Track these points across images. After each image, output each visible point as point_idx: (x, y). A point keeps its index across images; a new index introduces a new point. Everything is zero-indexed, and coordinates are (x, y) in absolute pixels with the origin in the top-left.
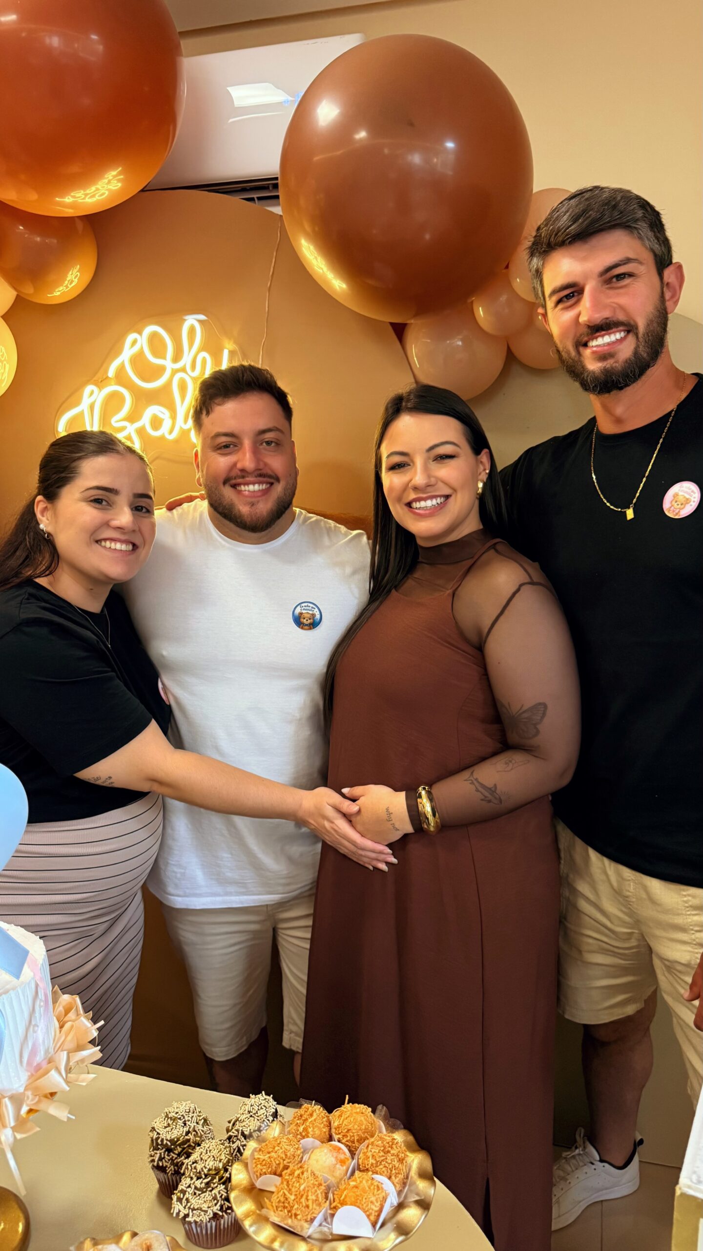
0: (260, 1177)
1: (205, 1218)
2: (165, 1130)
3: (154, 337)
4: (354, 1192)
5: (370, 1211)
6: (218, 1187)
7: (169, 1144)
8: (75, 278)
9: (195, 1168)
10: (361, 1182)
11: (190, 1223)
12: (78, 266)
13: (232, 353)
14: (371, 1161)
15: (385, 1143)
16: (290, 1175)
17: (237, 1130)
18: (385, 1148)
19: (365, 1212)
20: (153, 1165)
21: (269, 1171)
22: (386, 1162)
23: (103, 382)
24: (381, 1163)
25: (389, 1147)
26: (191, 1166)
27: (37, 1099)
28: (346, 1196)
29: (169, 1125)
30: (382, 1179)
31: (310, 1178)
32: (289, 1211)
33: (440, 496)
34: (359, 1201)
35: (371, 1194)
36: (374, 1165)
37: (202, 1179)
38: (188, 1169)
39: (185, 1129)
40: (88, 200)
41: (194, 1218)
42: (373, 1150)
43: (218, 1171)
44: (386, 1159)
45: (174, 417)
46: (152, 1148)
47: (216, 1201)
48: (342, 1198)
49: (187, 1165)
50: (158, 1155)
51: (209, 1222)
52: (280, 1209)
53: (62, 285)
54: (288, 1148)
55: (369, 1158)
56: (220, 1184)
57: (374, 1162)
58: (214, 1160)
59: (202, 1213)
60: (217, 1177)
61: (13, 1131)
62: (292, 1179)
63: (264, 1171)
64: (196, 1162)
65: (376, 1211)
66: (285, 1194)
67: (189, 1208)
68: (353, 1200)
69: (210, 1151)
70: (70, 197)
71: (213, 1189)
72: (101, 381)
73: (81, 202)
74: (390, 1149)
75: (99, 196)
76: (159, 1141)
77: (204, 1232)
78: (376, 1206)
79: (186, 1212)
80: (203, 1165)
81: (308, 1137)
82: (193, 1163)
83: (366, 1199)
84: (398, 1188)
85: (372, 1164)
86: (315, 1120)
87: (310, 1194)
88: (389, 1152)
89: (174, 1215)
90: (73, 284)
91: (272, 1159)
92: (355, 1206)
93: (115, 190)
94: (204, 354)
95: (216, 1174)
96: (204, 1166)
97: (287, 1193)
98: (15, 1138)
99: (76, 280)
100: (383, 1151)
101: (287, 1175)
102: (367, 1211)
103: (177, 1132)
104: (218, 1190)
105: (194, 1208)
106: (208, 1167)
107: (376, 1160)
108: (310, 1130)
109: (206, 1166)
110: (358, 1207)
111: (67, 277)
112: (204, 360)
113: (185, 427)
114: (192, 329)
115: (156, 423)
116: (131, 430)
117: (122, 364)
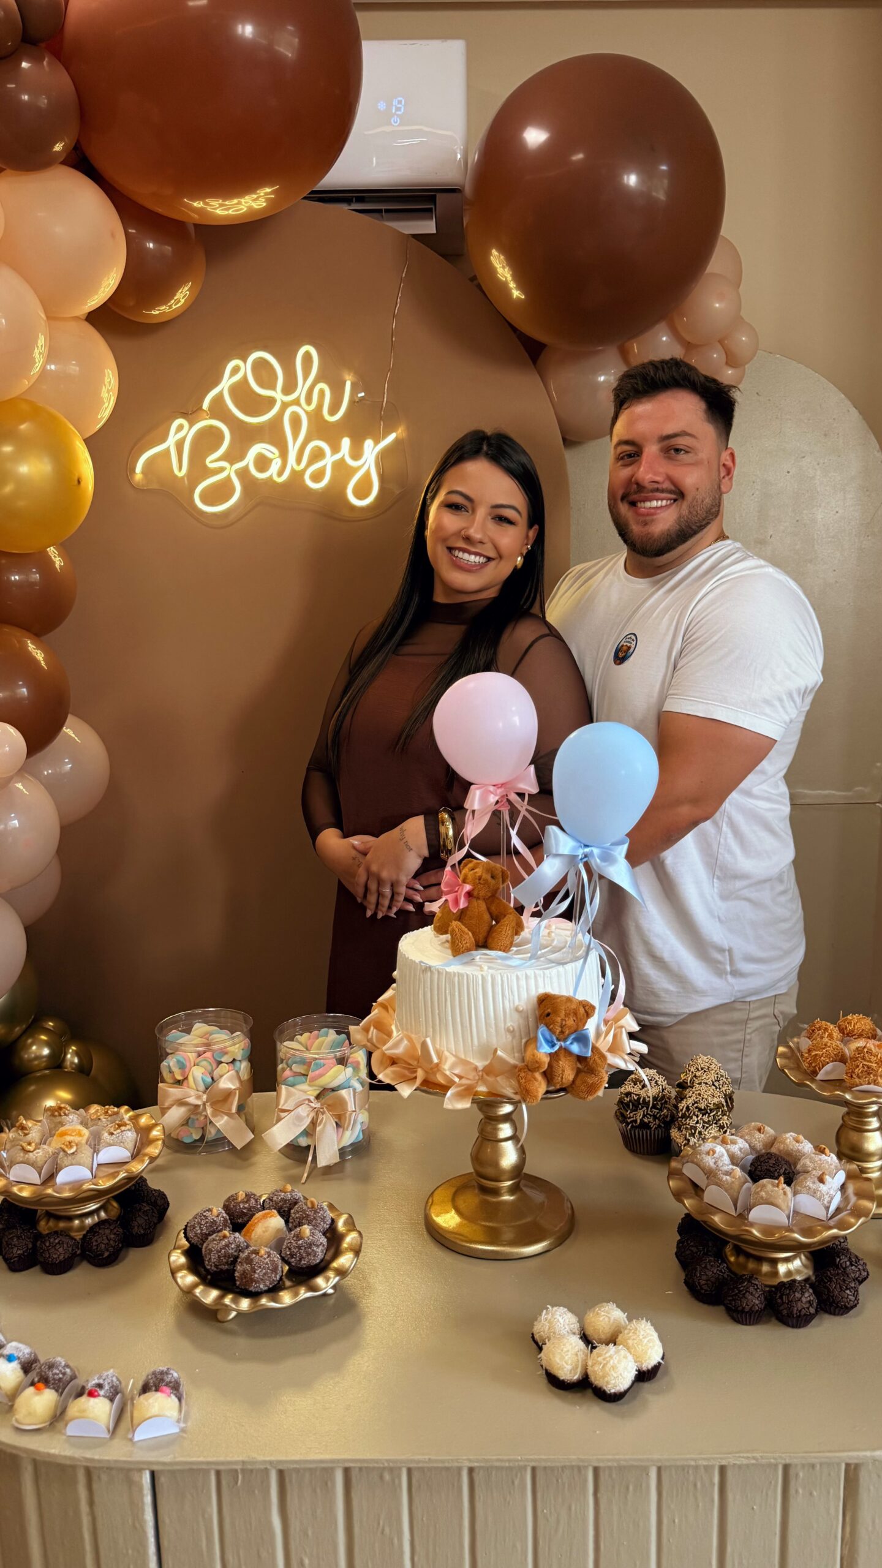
3: (261, 366)
8: (184, 295)
9: (697, 1107)
12: (190, 283)
33: (485, 556)
37: (708, 1114)
38: (689, 1110)
60: (720, 1110)
90: (179, 304)
94: (322, 386)
99: (183, 300)
106: (712, 1103)
111: (176, 295)
112: (322, 393)
113: (298, 468)
114: (307, 357)
115: (263, 463)
116: (230, 471)
117: (221, 393)
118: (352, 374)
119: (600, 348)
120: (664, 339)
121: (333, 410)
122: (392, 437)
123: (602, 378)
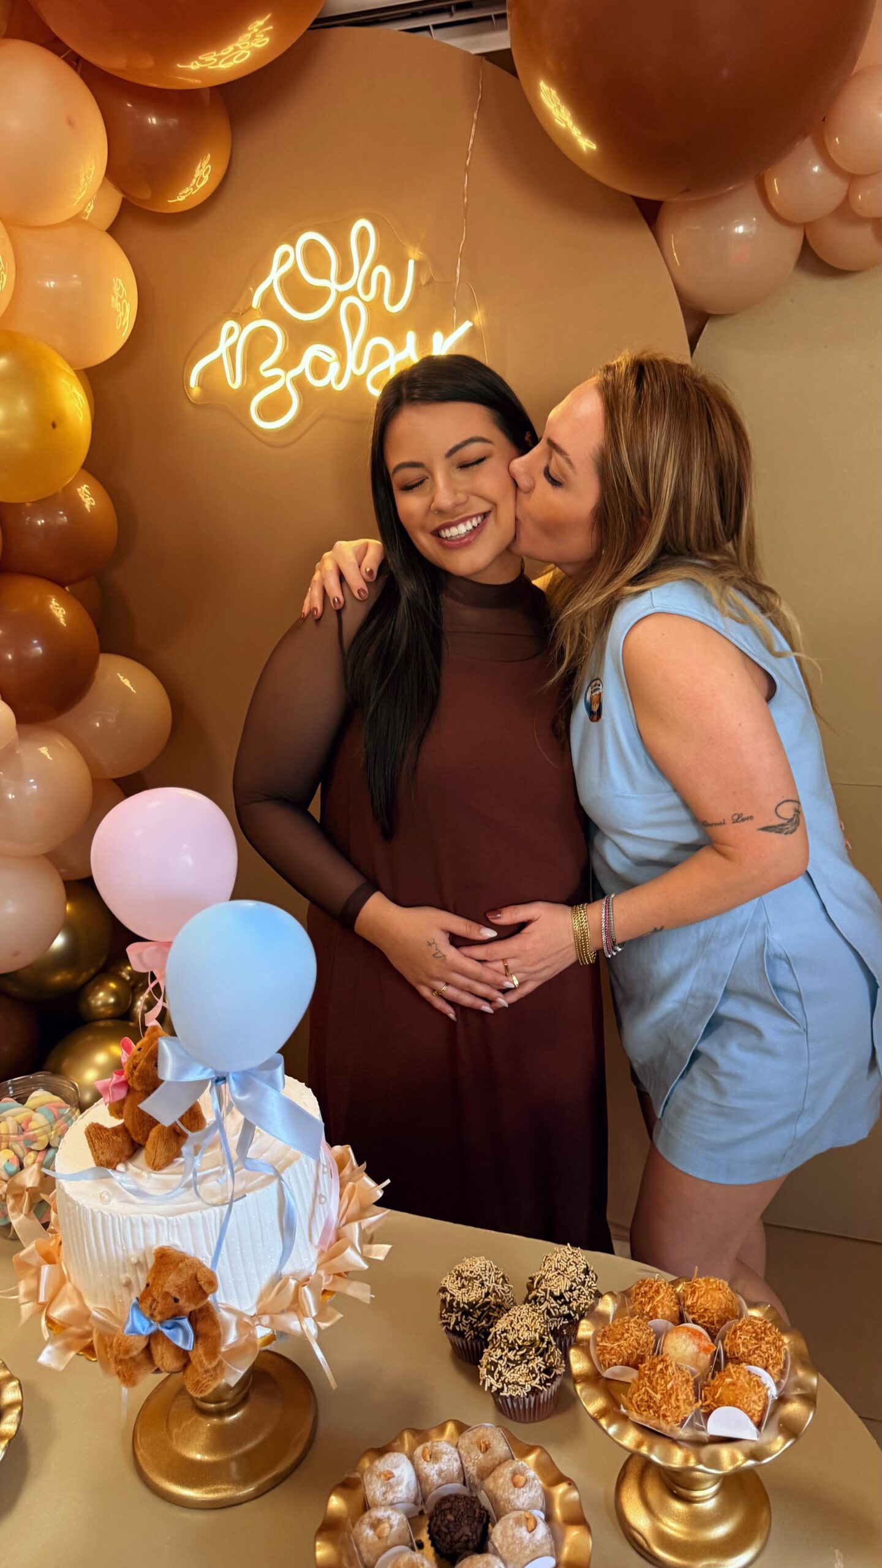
0: (609, 1367)
1: (522, 1393)
2: (461, 1292)
3: (312, 250)
4: (733, 1391)
5: (753, 1411)
6: (536, 1360)
7: (466, 1306)
8: (205, 174)
9: (505, 1338)
10: (738, 1378)
11: (505, 1397)
12: (209, 155)
13: (418, 265)
14: (742, 1349)
15: (756, 1328)
16: (650, 1369)
17: (545, 1290)
18: (757, 1334)
19: (747, 1412)
20: (447, 1328)
21: (620, 1361)
22: (761, 1351)
23: (245, 315)
24: (754, 1353)
25: (762, 1333)
26: (500, 1335)
27: (331, 1278)
28: (721, 1394)
29: (463, 1286)
30: (758, 1370)
31: (676, 1375)
32: (655, 1412)
34: (738, 1401)
35: (752, 1392)
36: (746, 1354)
37: (515, 1351)
38: (496, 1338)
39: (483, 1290)
40: (222, 66)
41: (510, 1393)
42: (743, 1337)
43: (533, 1343)
44: (761, 1347)
45: (342, 359)
46: (444, 1310)
47: (534, 1375)
48: (716, 1397)
49: (495, 1333)
50: (454, 1319)
51: (527, 1397)
52: (643, 1409)
53: (188, 186)
54: (639, 1334)
55: (739, 1345)
56: (537, 1356)
57: (746, 1351)
58: (528, 1329)
59: (519, 1388)
60: (534, 1349)
61: (315, 1321)
62: (653, 1375)
63: (614, 1361)
64: (505, 1331)
65: (759, 1411)
66: (648, 1392)
67: (503, 1382)
68: (731, 1399)
69: (522, 1319)
70: (196, 62)
71: (528, 1360)
72: (242, 314)
73: (213, 69)
74: (763, 1335)
75: (237, 59)
76: (454, 1304)
77: (521, 1407)
78: (759, 1406)
79: (500, 1387)
80: (516, 1335)
81: (656, 1317)
82: (502, 1332)
83: (747, 1398)
84: (777, 1379)
85: (744, 1353)
86: (663, 1298)
87: (680, 1393)
88: (762, 1339)
89: (486, 1389)
90: (203, 183)
91: (622, 1348)
92: (734, 1406)
93: (262, 48)
94: (381, 269)
95: (532, 1345)
96: (518, 1337)
97: (650, 1391)
98: (319, 1328)
99: (206, 177)
100: (755, 1338)
101: (647, 1369)
102: (750, 1411)
103: (475, 1294)
104: (536, 1362)
105: (509, 1382)
106: (522, 1338)
107: (747, 1348)
108: (659, 1310)
109: (520, 1336)
110: (739, 1407)
111: (195, 173)
112: (381, 278)
113: (359, 372)
114: (363, 234)
115: (319, 368)
116: (286, 379)
117: (270, 290)
118: (417, 250)
119: (731, 188)
120: (816, 169)
121: (395, 300)
122: (467, 325)
123: (740, 229)
